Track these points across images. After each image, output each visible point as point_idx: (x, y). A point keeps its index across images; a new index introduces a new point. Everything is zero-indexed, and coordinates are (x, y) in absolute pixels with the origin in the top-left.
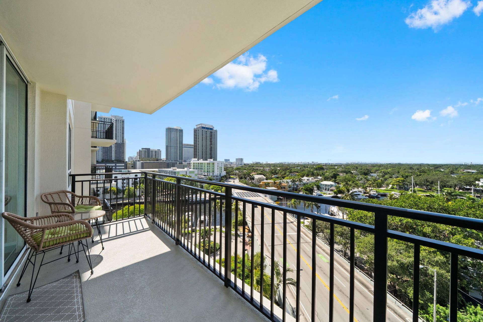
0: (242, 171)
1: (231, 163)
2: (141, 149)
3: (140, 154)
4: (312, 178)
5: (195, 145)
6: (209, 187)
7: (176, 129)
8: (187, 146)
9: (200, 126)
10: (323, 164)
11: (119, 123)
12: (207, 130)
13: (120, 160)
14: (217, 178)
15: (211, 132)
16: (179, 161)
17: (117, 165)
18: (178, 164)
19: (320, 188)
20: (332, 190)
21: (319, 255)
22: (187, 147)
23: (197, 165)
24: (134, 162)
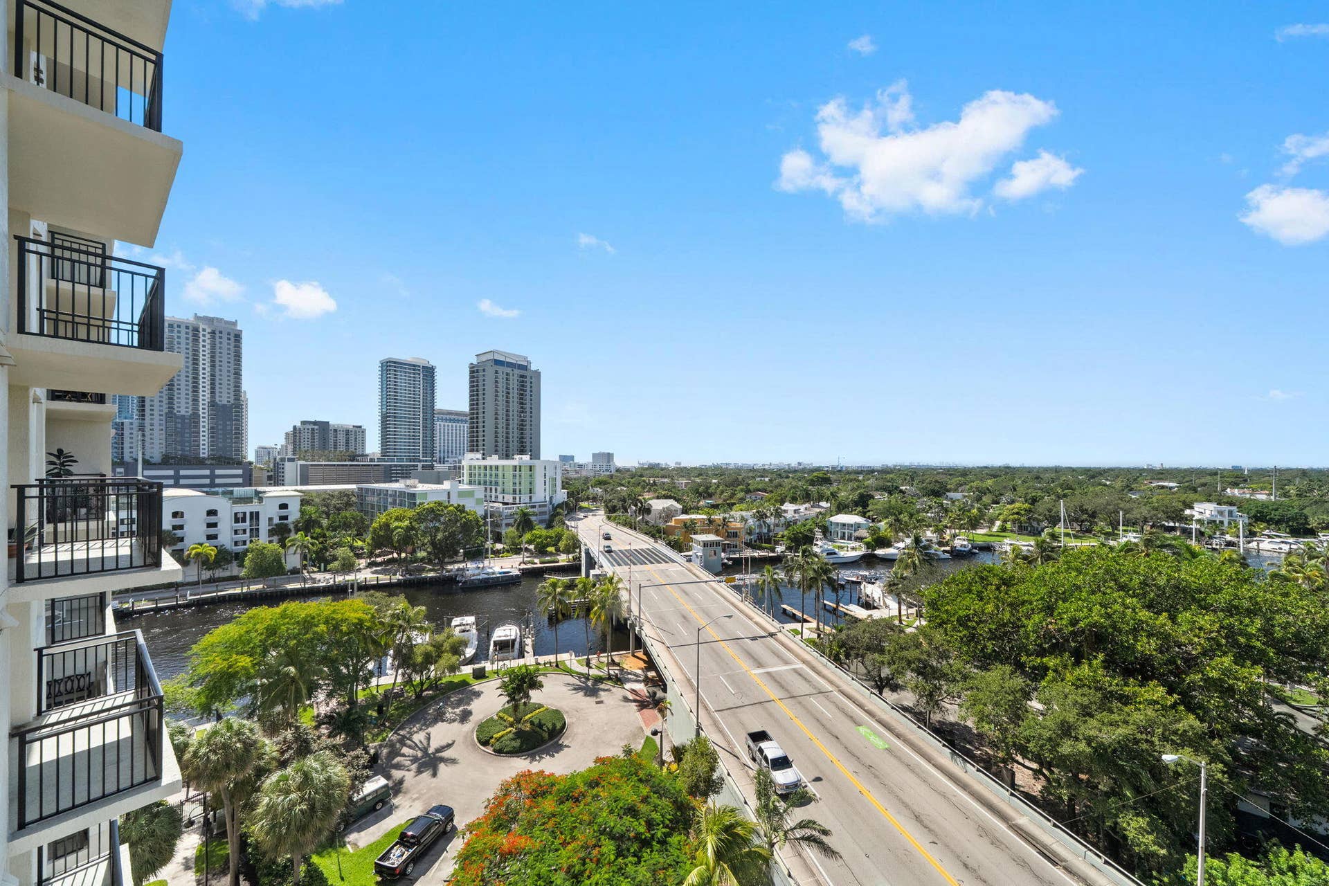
0: (612, 490)
1: (580, 466)
2: (299, 424)
3: (295, 439)
4: (807, 505)
5: (473, 414)
6: (520, 537)
7: (414, 366)
8: (448, 417)
9: (490, 357)
10: (826, 469)
11: (225, 341)
12: (509, 370)
13: (226, 458)
14: (543, 509)
15: (522, 376)
16: (424, 461)
17: (218, 472)
18: (420, 468)
19: (828, 535)
20: (859, 539)
21: (860, 728)
22: (446, 420)
23: (482, 472)
24: (276, 464)
